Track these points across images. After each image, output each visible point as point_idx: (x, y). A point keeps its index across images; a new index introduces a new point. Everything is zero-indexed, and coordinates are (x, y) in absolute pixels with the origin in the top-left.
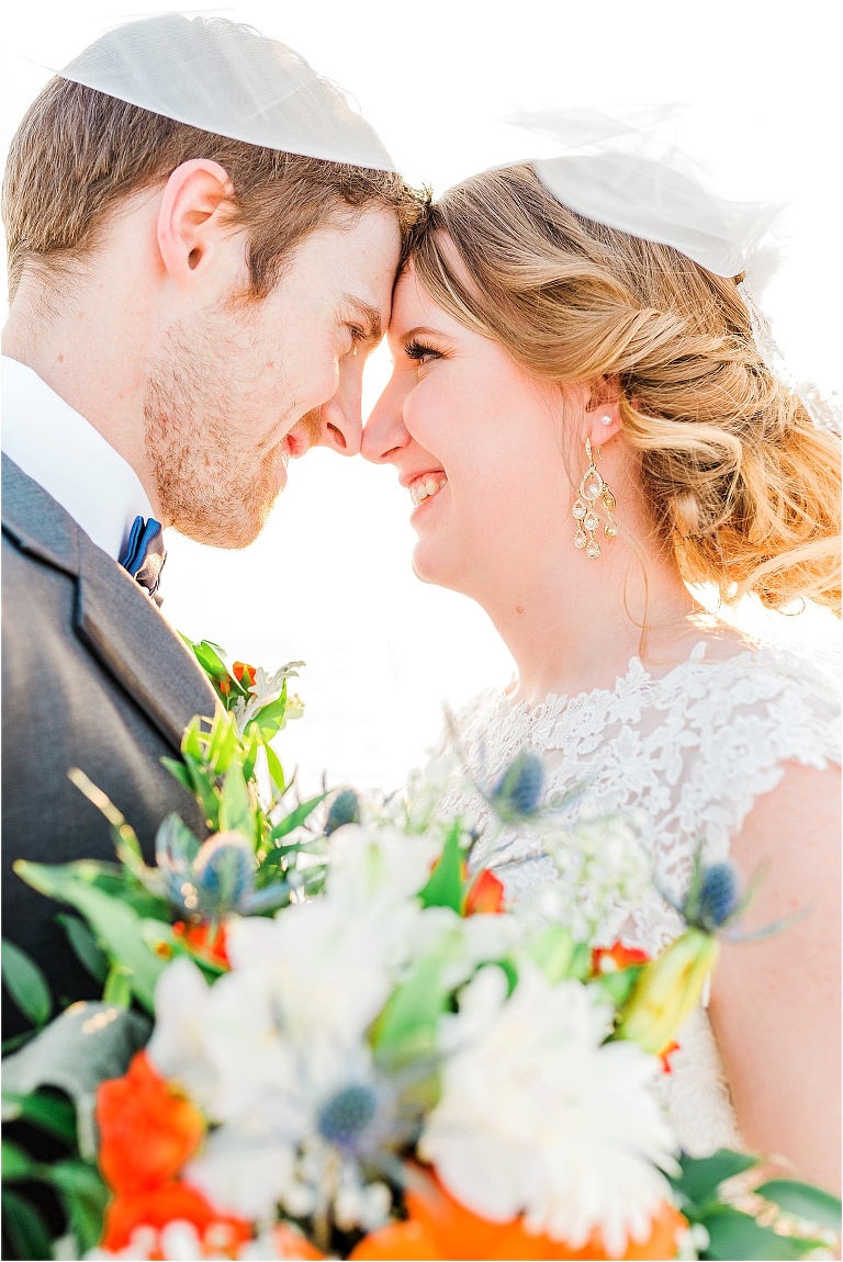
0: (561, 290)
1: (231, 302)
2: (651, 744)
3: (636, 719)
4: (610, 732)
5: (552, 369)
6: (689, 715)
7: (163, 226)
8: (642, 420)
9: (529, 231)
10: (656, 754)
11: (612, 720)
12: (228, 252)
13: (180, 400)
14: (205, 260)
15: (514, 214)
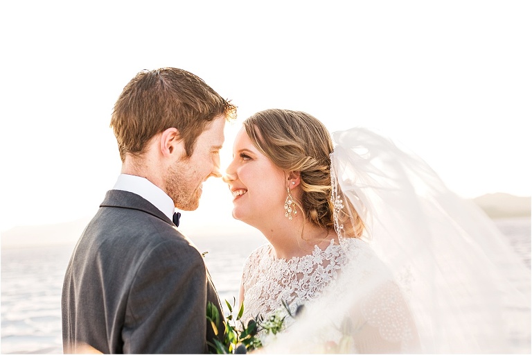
0: (288, 148)
1: (182, 159)
2: (327, 269)
3: (321, 263)
4: (315, 267)
5: (285, 167)
6: (336, 261)
7: (162, 144)
8: (306, 185)
9: (280, 130)
10: (330, 272)
11: (315, 264)
12: (179, 147)
13: (175, 185)
14: (174, 150)
15: (276, 124)
